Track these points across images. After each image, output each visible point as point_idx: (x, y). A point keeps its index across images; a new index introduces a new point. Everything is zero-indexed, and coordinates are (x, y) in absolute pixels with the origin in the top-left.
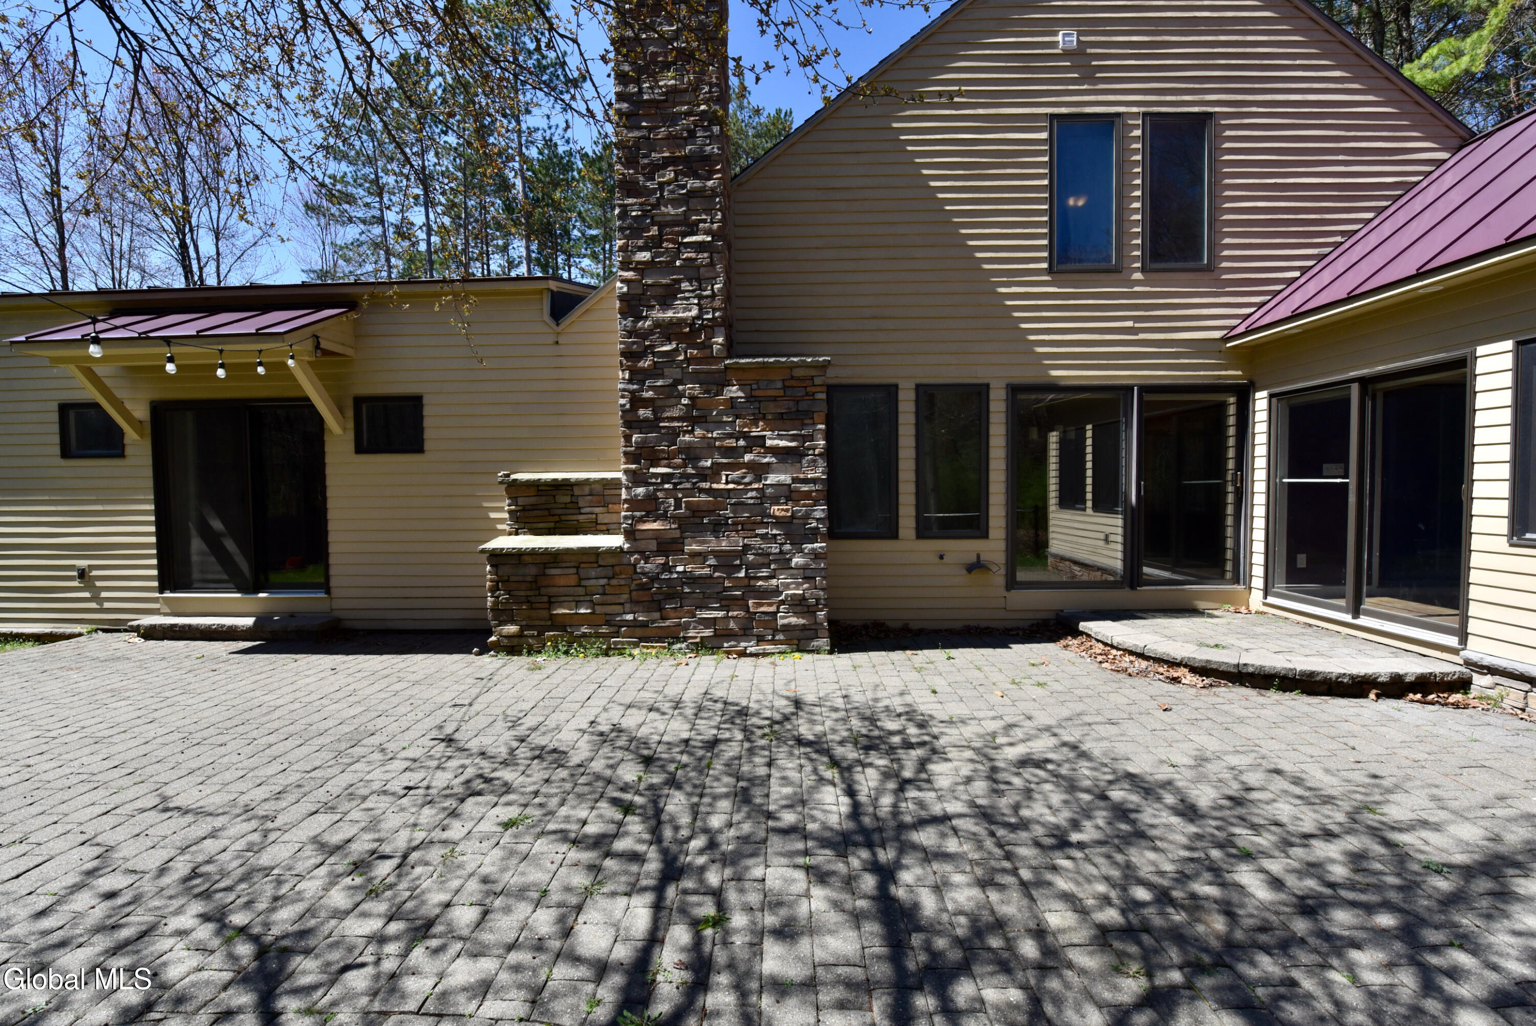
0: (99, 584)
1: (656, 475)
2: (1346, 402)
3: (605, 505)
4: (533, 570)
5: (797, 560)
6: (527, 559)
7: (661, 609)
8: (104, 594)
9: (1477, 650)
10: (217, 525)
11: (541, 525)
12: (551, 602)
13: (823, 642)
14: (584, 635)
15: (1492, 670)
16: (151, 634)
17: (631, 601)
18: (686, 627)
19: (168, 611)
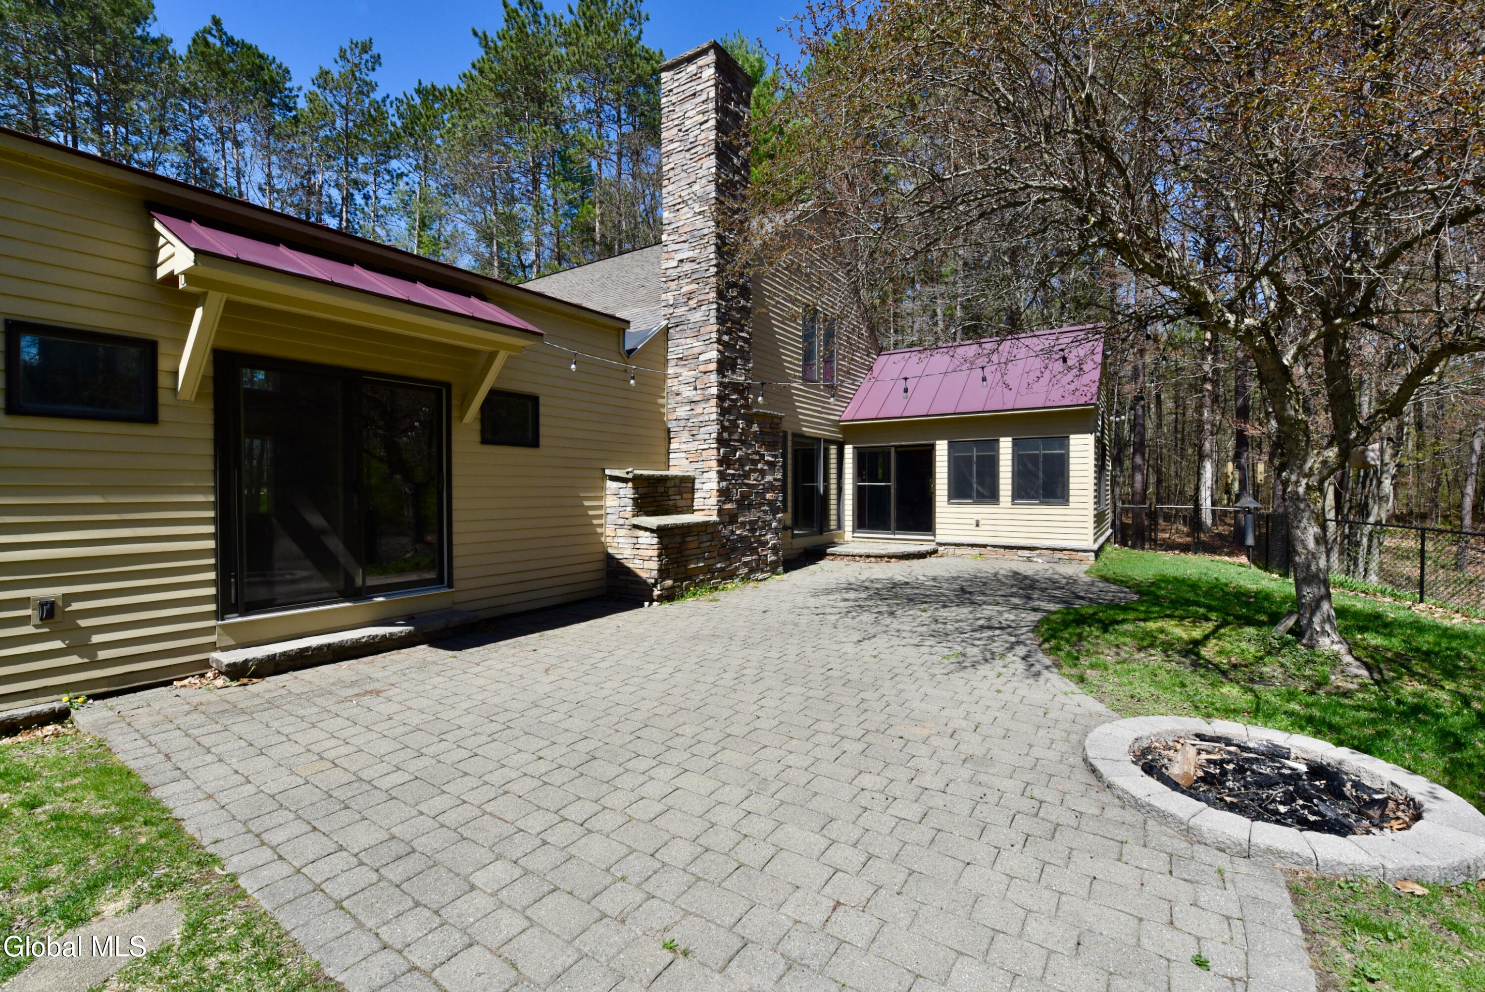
0: (83, 623)
1: (730, 474)
2: (889, 453)
3: (680, 494)
4: (678, 539)
5: (774, 524)
6: (676, 531)
7: (729, 559)
8: (96, 639)
9: (939, 539)
10: (317, 520)
11: (651, 509)
12: (687, 562)
13: (781, 569)
14: (702, 581)
15: (945, 544)
16: (237, 672)
17: (719, 555)
18: (737, 568)
19: (232, 642)
